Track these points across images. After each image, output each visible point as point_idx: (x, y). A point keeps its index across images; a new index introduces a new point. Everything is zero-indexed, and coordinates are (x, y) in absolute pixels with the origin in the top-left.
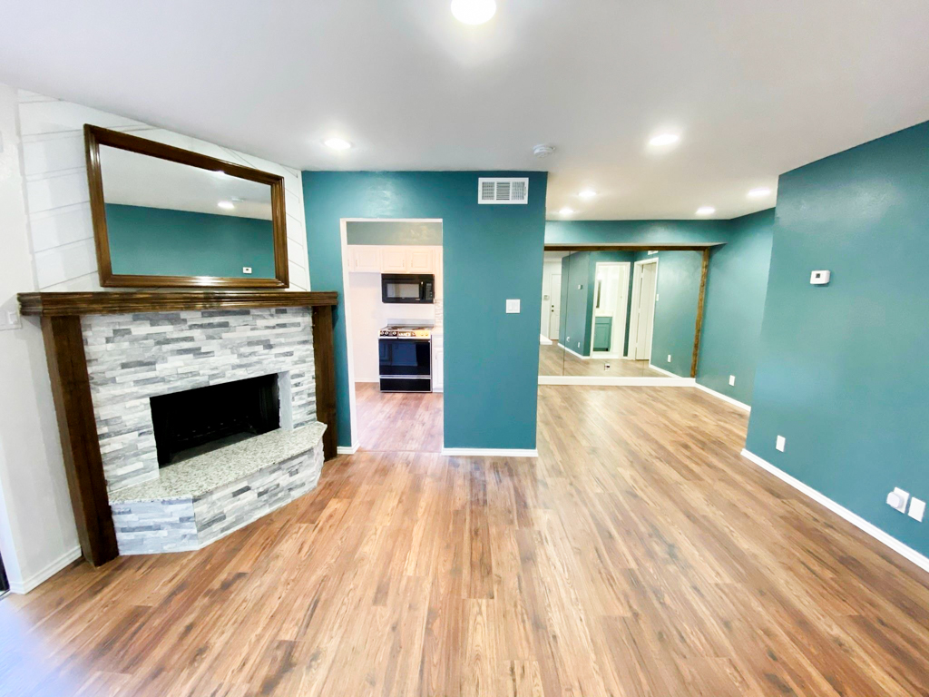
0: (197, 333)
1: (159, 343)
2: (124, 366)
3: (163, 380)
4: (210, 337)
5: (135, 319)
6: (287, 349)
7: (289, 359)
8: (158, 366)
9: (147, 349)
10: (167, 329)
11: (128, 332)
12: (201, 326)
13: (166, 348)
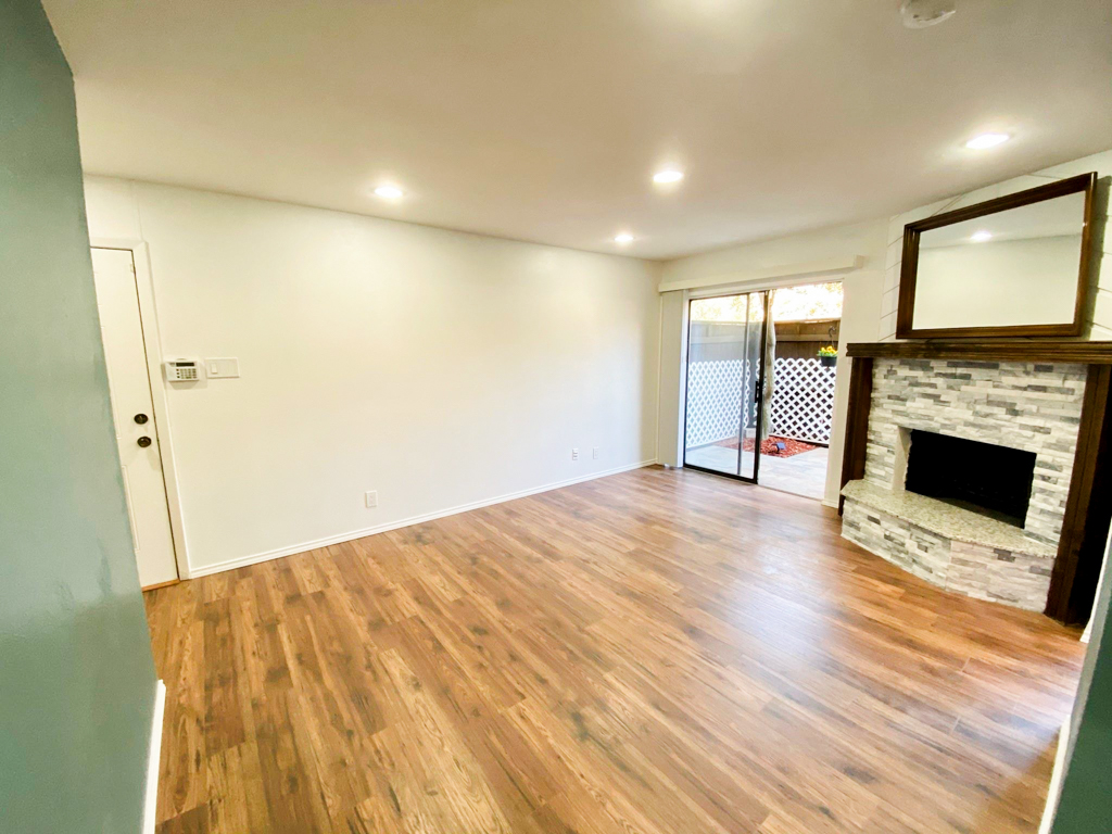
0: (940, 381)
1: (911, 385)
2: (889, 397)
3: (907, 415)
4: (950, 387)
5: (902, 363)
6: (1039, 422)
7: (1040, 437)
8: (908, 404)
9: (905, 387)
10: (919, 374)
11: (895, 372)
12: (945, 375)
13: (916, 389)
